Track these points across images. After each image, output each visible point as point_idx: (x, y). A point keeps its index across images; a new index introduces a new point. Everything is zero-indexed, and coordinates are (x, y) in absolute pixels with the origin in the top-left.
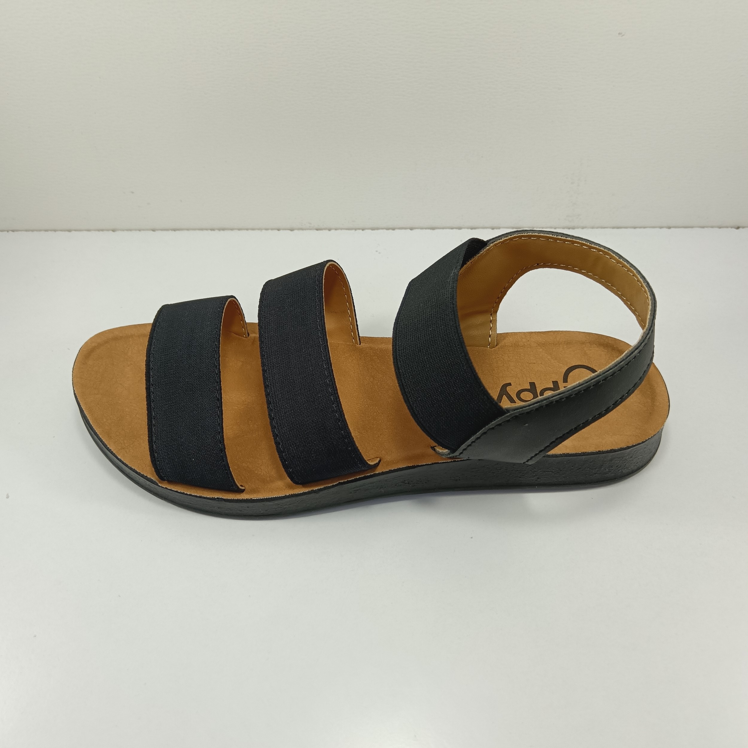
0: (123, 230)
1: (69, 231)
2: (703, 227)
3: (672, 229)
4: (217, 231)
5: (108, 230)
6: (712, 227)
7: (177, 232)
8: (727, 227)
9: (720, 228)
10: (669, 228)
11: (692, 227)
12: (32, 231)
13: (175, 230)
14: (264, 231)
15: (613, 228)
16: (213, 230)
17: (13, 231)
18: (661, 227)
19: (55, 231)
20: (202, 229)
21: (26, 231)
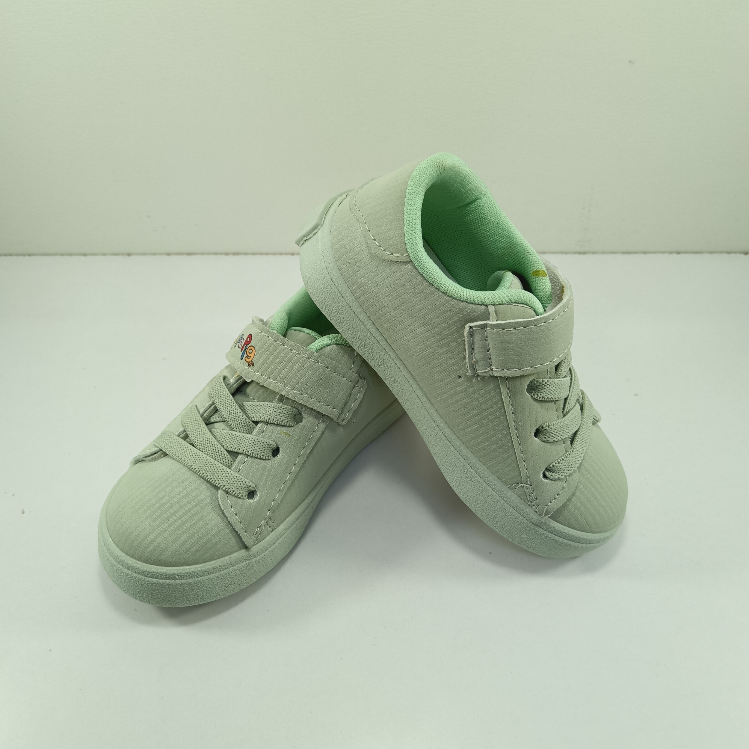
0: (138, 254)
1: (85, 255)
2: (712, 253)
3: (682, 255)
4: (231, 256)
5: (123, 254)
6: (721, 252)
7: (192, 257)
8: (735, 252)
9: (729, 253)
10: (679, 253)
11: (700, 253)
12: (49, 255)
13: (189, 254)
14: (278, 256)
15: (624, 253)
16: (227, 254)
17: (30, 255)
18: (671, 253)
19: (71, 255)
20: (216, 254)
21: (43, 255)
